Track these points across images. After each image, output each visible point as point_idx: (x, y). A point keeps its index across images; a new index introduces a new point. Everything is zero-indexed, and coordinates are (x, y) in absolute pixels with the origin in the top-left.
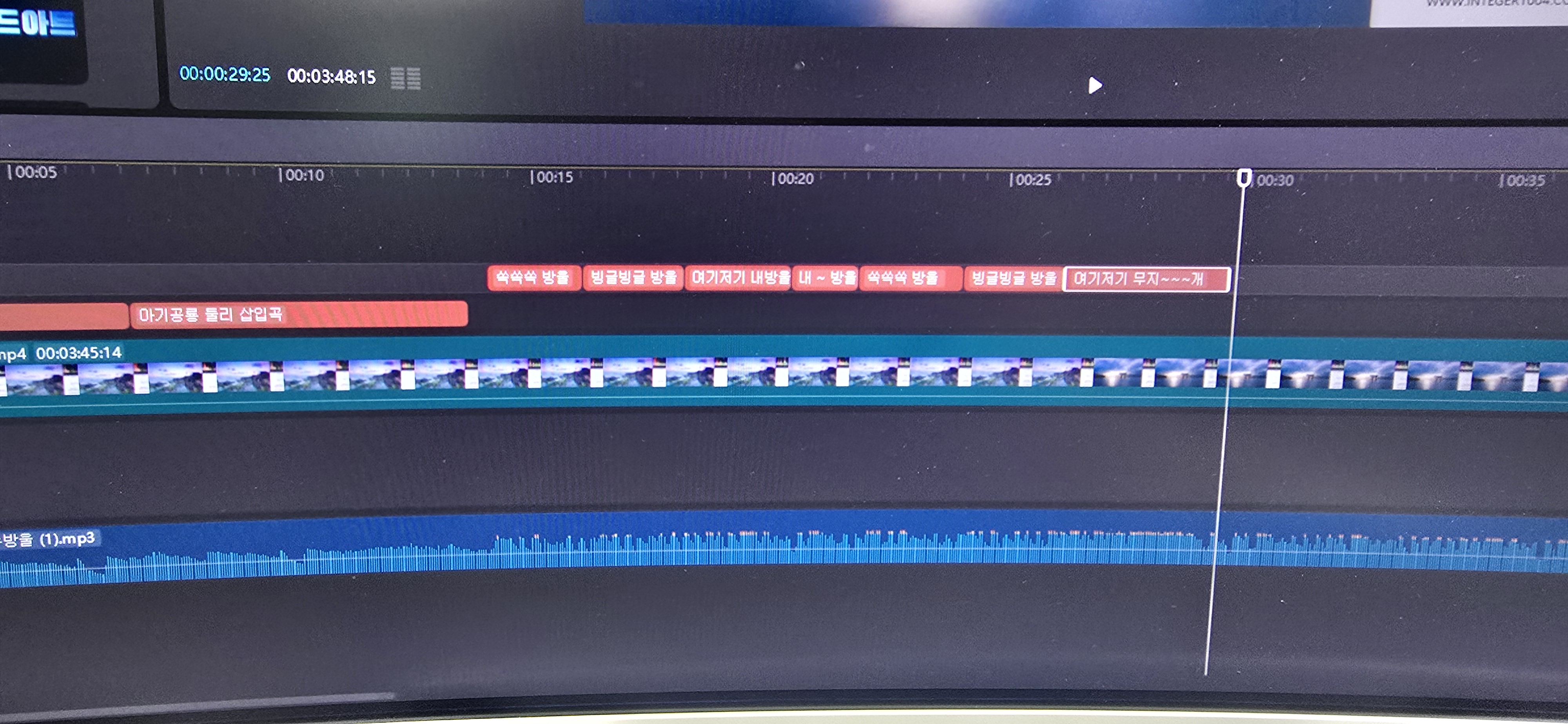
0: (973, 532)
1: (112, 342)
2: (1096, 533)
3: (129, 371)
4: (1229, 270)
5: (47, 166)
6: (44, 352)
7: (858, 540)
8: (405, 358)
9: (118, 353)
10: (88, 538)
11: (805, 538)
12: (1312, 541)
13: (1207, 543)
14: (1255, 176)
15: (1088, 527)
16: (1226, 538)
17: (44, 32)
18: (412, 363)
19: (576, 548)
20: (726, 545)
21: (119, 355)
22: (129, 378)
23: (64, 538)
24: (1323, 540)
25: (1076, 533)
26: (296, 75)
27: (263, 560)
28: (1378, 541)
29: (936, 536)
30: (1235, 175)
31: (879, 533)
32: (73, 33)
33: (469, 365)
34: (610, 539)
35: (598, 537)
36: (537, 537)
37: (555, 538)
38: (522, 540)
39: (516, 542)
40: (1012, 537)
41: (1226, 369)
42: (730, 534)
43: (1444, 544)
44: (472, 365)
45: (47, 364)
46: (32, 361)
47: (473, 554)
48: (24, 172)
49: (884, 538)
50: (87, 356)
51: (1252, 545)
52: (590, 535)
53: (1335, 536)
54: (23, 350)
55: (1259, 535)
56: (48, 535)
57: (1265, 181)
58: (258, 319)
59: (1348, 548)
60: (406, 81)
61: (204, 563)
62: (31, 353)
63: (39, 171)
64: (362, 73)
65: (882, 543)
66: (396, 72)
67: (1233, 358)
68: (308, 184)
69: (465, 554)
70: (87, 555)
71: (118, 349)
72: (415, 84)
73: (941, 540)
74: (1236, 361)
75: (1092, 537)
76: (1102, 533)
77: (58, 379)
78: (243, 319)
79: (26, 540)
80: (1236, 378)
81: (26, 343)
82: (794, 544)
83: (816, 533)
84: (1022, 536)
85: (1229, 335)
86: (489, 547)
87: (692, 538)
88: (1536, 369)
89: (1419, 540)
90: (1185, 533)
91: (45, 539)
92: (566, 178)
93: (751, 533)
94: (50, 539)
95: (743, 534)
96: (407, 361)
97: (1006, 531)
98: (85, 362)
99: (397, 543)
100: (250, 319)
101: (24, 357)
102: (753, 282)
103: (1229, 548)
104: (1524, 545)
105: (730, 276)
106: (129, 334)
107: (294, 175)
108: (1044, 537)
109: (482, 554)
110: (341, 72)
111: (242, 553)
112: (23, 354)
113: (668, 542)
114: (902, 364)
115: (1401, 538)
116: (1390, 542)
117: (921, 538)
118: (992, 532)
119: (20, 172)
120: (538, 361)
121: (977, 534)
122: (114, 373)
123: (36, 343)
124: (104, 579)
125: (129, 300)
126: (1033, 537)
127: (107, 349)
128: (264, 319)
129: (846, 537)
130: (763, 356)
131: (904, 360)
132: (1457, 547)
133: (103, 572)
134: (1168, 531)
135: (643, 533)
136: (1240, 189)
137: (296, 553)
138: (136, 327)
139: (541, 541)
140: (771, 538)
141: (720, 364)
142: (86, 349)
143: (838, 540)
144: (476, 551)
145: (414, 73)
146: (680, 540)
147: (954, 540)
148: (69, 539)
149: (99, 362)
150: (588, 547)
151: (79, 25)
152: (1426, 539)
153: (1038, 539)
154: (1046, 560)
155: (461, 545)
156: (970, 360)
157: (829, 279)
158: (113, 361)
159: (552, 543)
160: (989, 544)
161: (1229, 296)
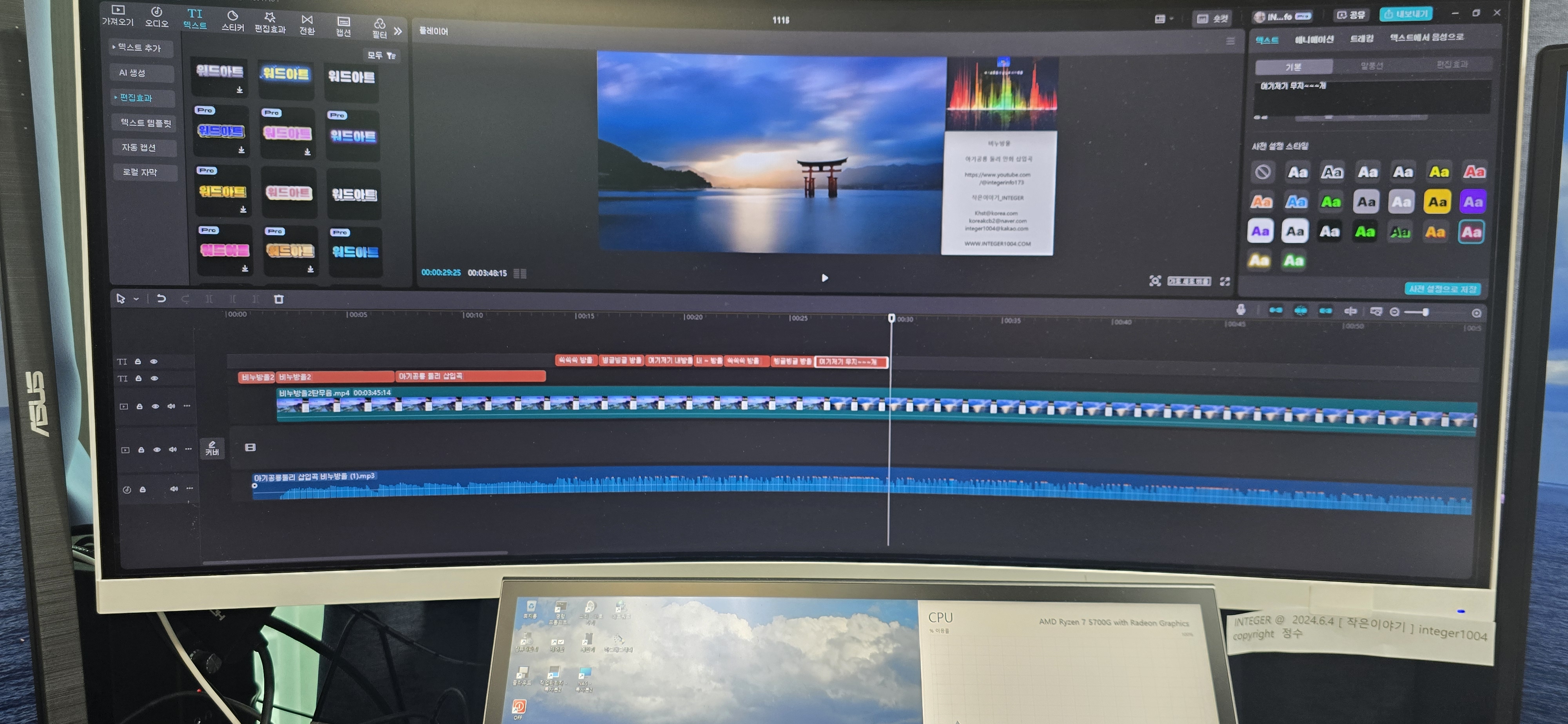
0: (778, 477)
1: (387, 388)
2: (834, 477)
3: (393, 401)
4: (887, 358)
5: (363, 312)
6: (357, 392)
7: (726, 480)
8: (517, 396)
9: (389, 393)
10: (371, 476)
11: (701, 478)
12: (932, 481)
13: (885, 483)
14: (897, 317)
15: (831, 475)
16: (893, 480)
17: (365, 256)
18: (520, 398)
19: (594, 483)
20: (664, 482)
21: (390, 394)
22: (393, 404)
23: (361, 476)
24: (937, 481)
25: (826, 477)
26: (472, 273)
27: (450, 487)
28: (962, 482)
29: (761, 478)
30: (887, 317)
31: (735, 477)
32: (377, 256)
33: (546, 399)
34: (610, 479)
35: (605, 478)
36: (576, 478)
37: (584, 478)
38: (569, 480)
39: (566, 480)
40: (796, 479)
41: (889, 403)
42: (666, 477)
43: (991, 483)
44: (548, 399)
45: (358, 397)
46: (352, 396)
47: (546, 486)
48: (353, 315)
49: (738, 479)
50: (376, 394)
51: (905, 483)
52: (601, 477)
53: (942, 479)
54: (348, 391)
55: (908, 478)
56: (354, 474)
57: (901, 319)
58: (451, 378)
59: (948, 485)
60: (520, 273)
61: (423, 488)
62: (351, 393)
63: (360, 314)
64: (501, 271)
65: (737, 481)
66: (516, 272)
67: (892, 397)
68: (476, 319)
69: (542, 486)
70: (372, 484)
71: (389, 391)
72: (524, 276)
73: (764, 480)
74: (893, 399)
75: (833, 479)
76: (837, 478)
77: (362, 404)
78: (445, 378)
79: (344, 476)
80: (893, 406)
81: (349, 388)
82: (696, 482)
83: (707, 477)
84: (801, 479)
85: (889, 387)
86: (554, 482)
87: (649, 479)
88: (1024, 403)
89: (980, 482)
90: (875, 477)
91: (353, 476)
92: (591, 316)
93: (676, 477)
94: (354, 476)
95: (672, 477)
96: (518, 397)
97: (794, 476)
98: (374, 396)
99: (511, 480)
100: (448, 378)
101: (349, 394)
102: (676, 362)
103: (895, 484)
104: (1026, 484)
105: (665, 360)
106: (395, 384)
107: (470, 315)
108: (811, 479)
109: (550, 486)
110: (491, 271)
111: (440, 483)
112: (348, 393)
113: (637, 480)
114: (744, 399)
115: (971, 480)
116: (967, 482)
117: (754, 479)
118: (787, 477)
119: (352, 315)
120: (578, 397)
121: (780, 477)
122: (387, 402)
123: (354, 388)
124: (377, 495)
125: (395, 370)
126: (806, 479)
127: (384, 391)
128: (454, 378)
129: (720, 479)
130: (681, 395)
131: (744, 397)
132: (997, 485)
133: (377, 491)
134: (867, 476)
135: (625, 476)
136: (890, 323)
137: (464, 485)
138: (397, 381)
139: (578, 480)
140: (685, 479)
141: (662, 399)
142: (375, 391)
143: (716, 480)
144: (548, 484)
145: (524, 271)
146: (643, 480)
147: (770, 480)
148: (363, 476)
149: (380, 396)
150: (600, 483)
151: (380, 253)
152: (983, 481)
153: (808, 480)
154: (812, 490)
155: (541, 481)
156: (774, 398)
157: (710, 361)
158: (387, 396)
159: (584, 481)
160: (786, 482)
161: (888, 370)
